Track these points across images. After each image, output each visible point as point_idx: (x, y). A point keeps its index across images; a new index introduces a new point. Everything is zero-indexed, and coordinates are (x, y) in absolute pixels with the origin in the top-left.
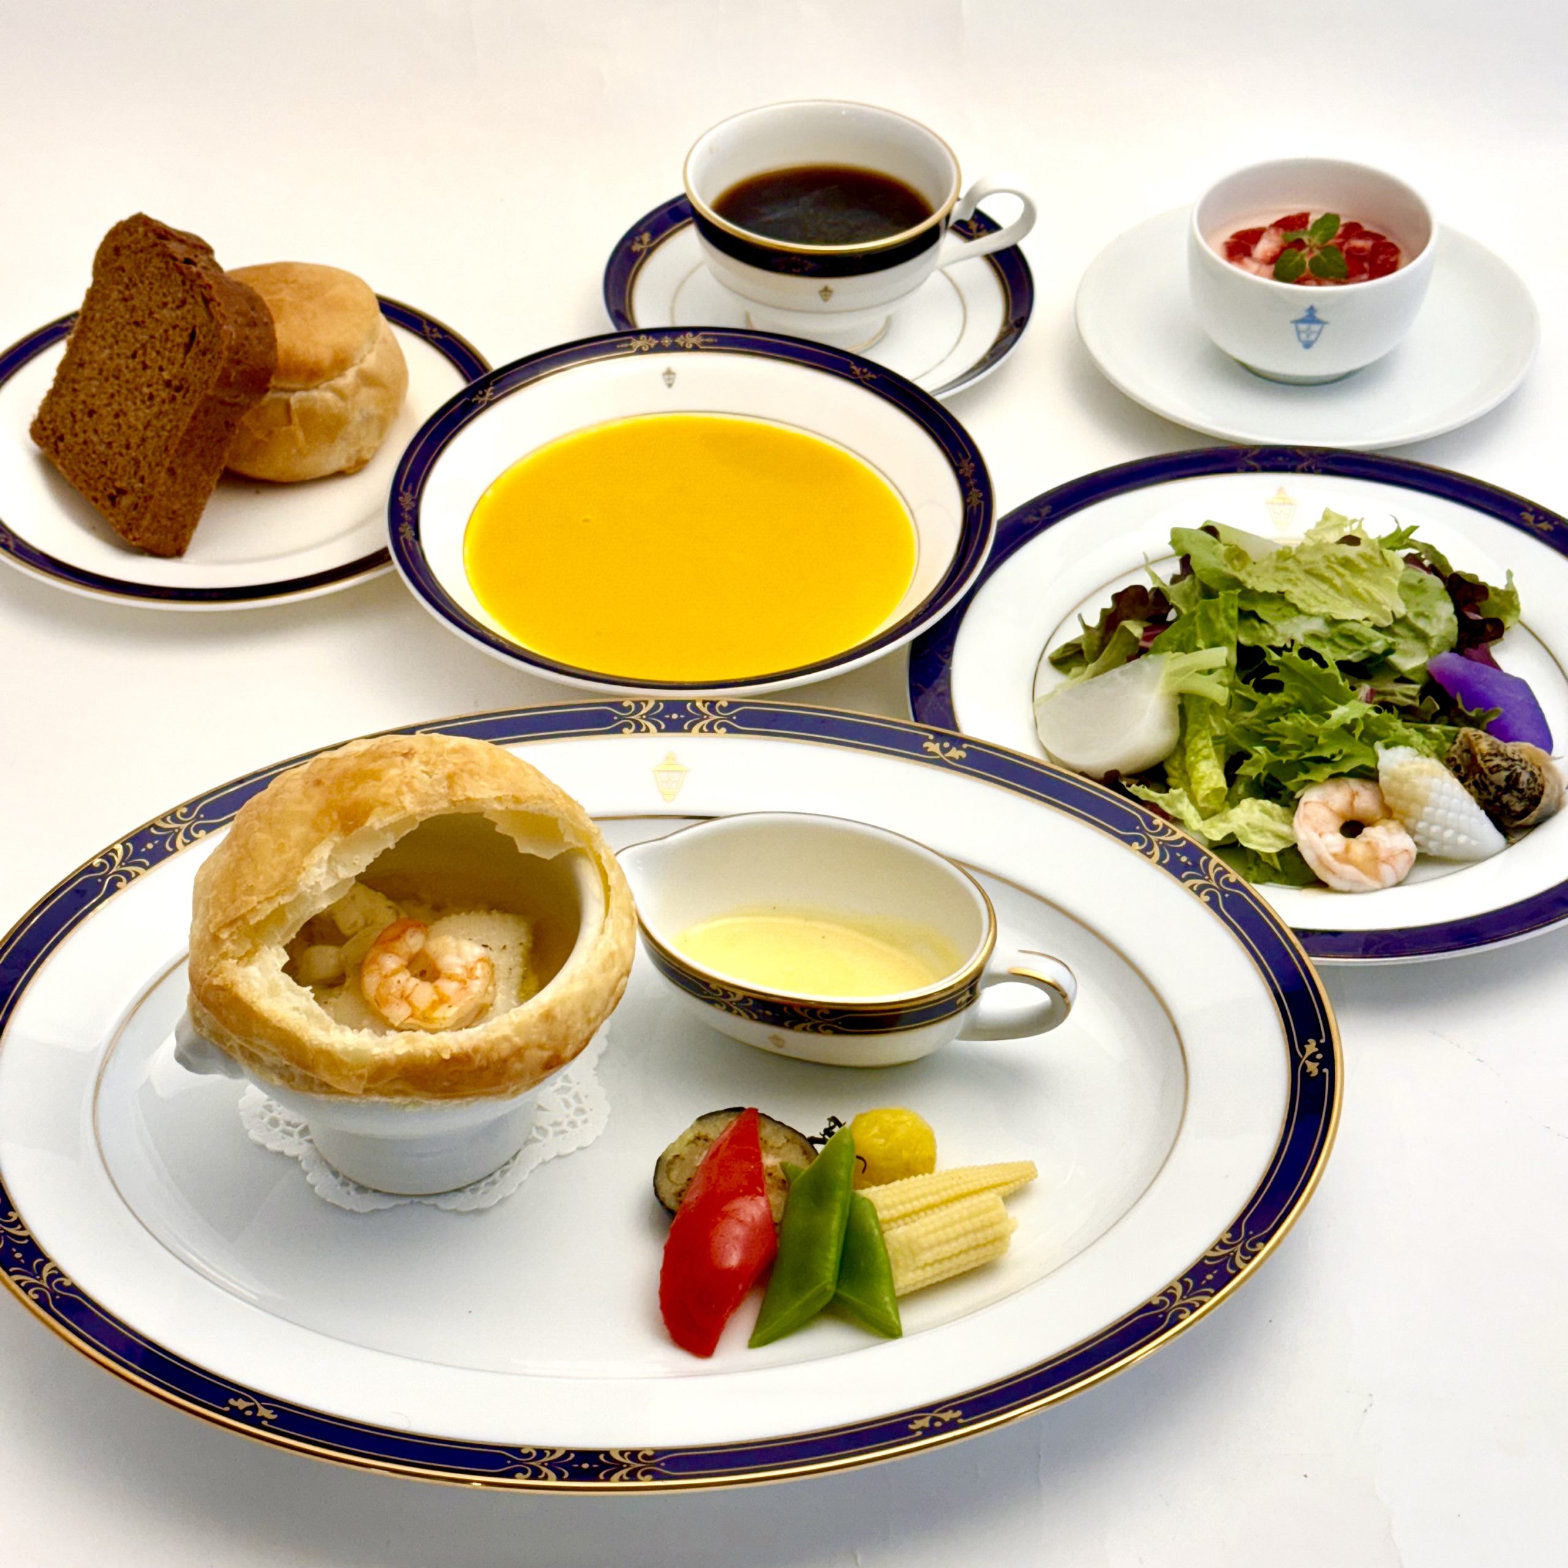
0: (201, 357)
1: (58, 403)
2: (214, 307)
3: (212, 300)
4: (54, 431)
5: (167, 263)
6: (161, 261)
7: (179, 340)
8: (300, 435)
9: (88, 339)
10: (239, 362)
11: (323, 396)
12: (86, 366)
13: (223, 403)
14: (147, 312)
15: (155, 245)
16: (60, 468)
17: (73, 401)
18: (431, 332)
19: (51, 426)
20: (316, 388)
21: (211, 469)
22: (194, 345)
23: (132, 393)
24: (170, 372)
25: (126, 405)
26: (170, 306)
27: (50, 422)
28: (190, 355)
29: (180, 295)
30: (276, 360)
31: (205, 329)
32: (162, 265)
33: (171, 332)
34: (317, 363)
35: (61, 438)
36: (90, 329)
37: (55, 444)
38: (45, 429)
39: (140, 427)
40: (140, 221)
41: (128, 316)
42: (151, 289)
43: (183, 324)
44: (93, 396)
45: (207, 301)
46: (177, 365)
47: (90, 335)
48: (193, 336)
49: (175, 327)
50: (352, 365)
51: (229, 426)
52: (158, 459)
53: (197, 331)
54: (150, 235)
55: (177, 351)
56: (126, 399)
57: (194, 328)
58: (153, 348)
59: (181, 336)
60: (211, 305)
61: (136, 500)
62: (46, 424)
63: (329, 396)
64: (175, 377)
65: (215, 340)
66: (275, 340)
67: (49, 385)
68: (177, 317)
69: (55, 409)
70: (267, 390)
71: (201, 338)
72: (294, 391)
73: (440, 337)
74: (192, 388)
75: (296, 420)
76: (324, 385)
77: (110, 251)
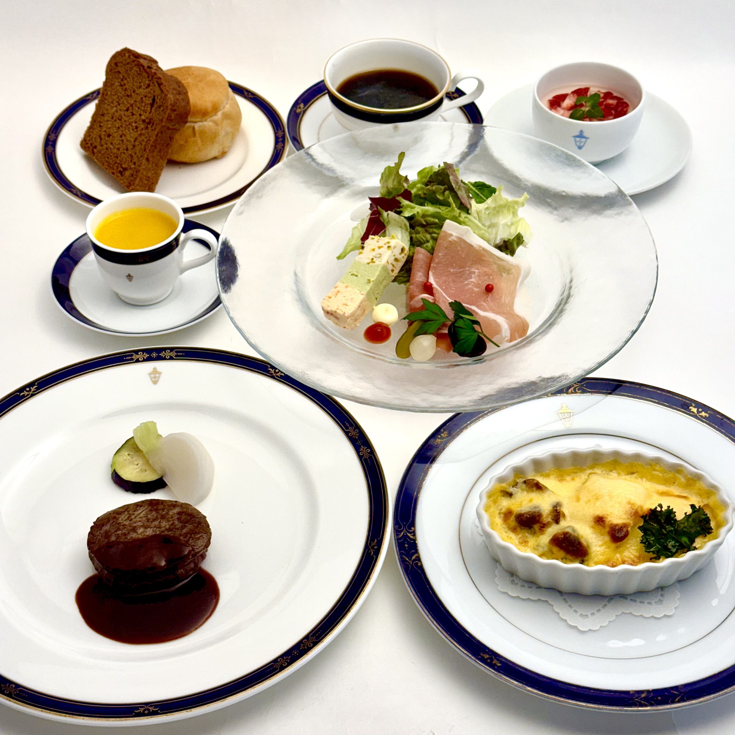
0: (158, 109)
1: (92, 132)
2: (163, 87)
3: (162, 84)
4: (91, 144)
5: (140, 69)
6: (137, 68)
7: (148, 102)
8: (199, 141)
9: (105, 103)
10: (175, 110)
11: (208, 124)
12: (105, 115)
13: (168, 128)
14: (132, 91)
15: (134, 61)
16: (95, 160)
17: (100, 131)
18: (248, 95)
19: (90, 142)
20: (206, 120)
21: (164, 158)
22: (155, 103)
23: (128, 126)
24: (145, 116)
25: (125, 132)
26: (143, 87)
27: (89, 141)
28: (153, 108)
29: (147, 82)
30: (190, 109)
31: (159, 97)
32: (138, 70)
33: (144, 99)
34: (206, 109)
35: (95, 147)
36: (105, 99)
37: (93, 150)
38: (87, 144)
39: (132, 140)
40: (126, 51)
41: (123, 93)
42: (133, 80)
43: (149, 95)
44: (109, 128)
45: (160, 85)
46: (148, 113)
47: (106, 101)
48: (154, 100)
49: (146, 97)
50: (220, 110)
51: (171, 138)
52: (142, 154)
53: (156, 98)
54: (131, 57)
55: (147, 107)
56: (125, 129)
57: (154, 96)
58: (136, 106)
59: (149, 100)
60: (161, 86)
61: (132, 172)
62: (87, 141)
63: (211, 124)
64: (147, 118)
65: (164, 101)
66: (189, 100)
67: (88, 124)
68: (146, 92)
69: (92, 134)
70: (186, 122)
71: (158, 101)
72: (196, 122)
73: (252, 97)
74: (155, 123)
75: (197, 135)
76: (209, 119)
77: (113, 65)
